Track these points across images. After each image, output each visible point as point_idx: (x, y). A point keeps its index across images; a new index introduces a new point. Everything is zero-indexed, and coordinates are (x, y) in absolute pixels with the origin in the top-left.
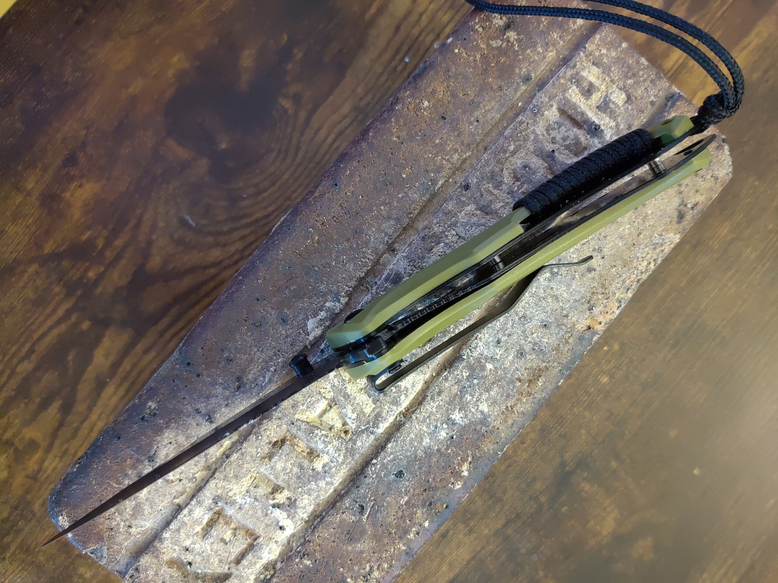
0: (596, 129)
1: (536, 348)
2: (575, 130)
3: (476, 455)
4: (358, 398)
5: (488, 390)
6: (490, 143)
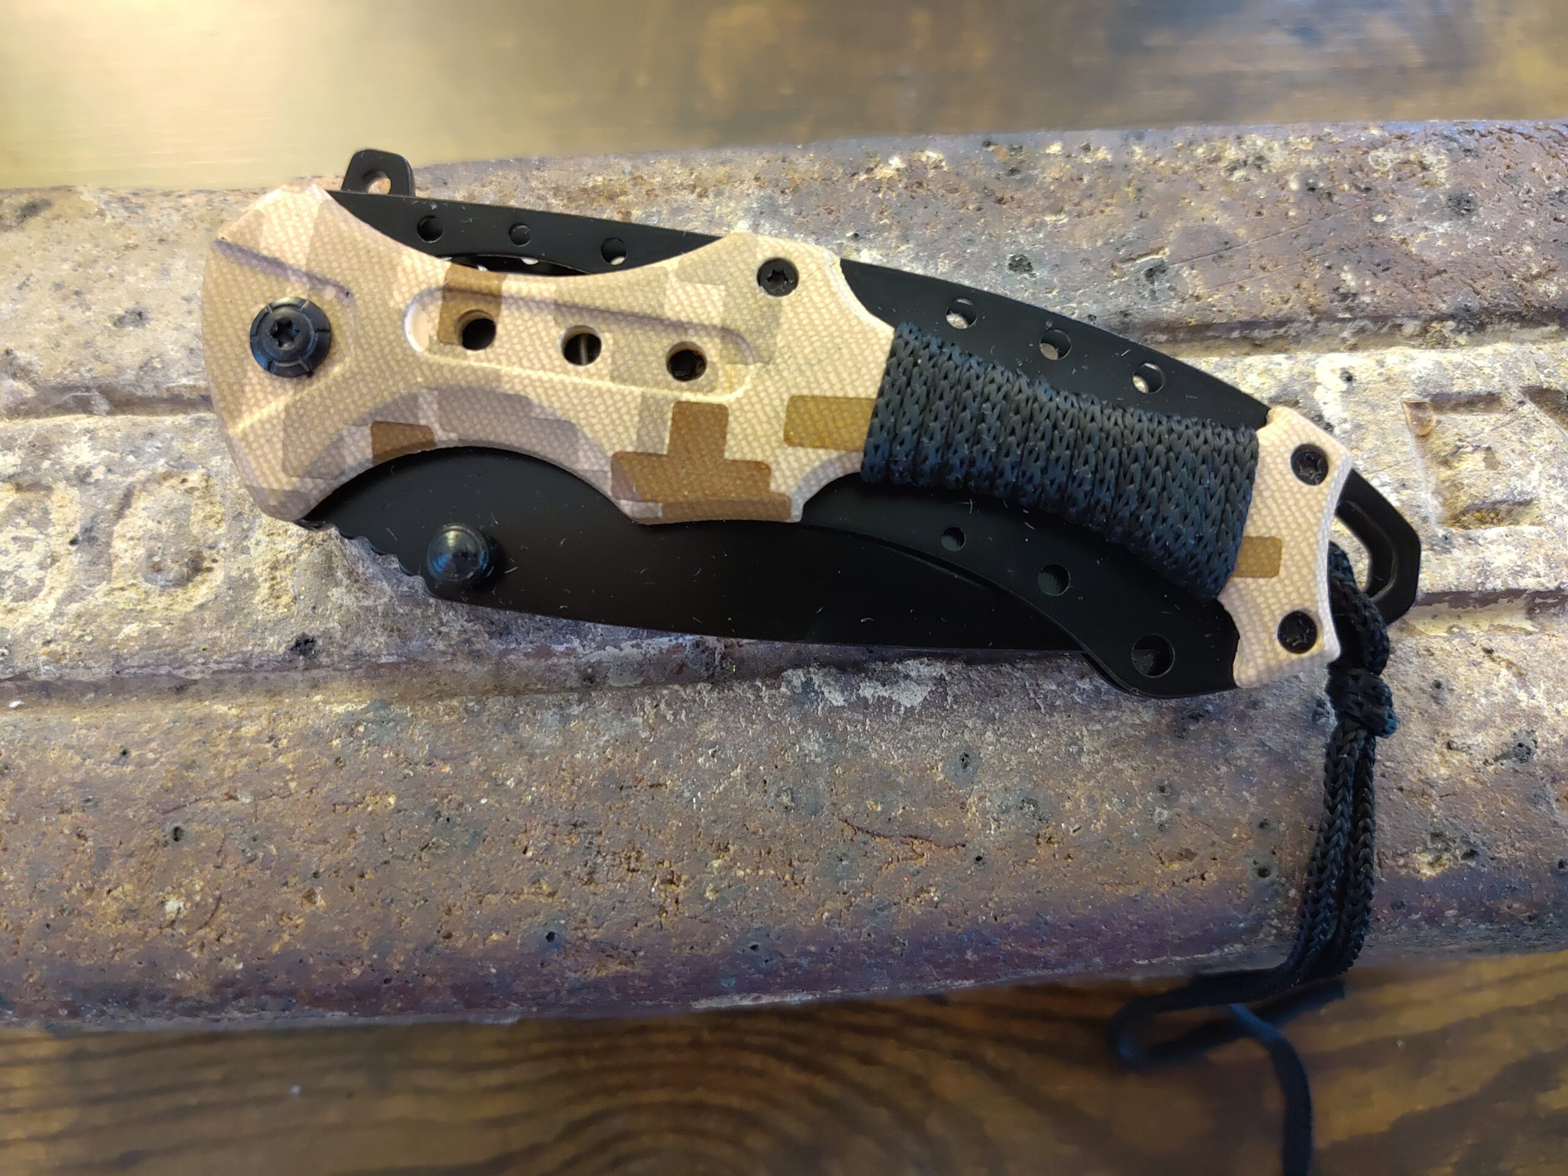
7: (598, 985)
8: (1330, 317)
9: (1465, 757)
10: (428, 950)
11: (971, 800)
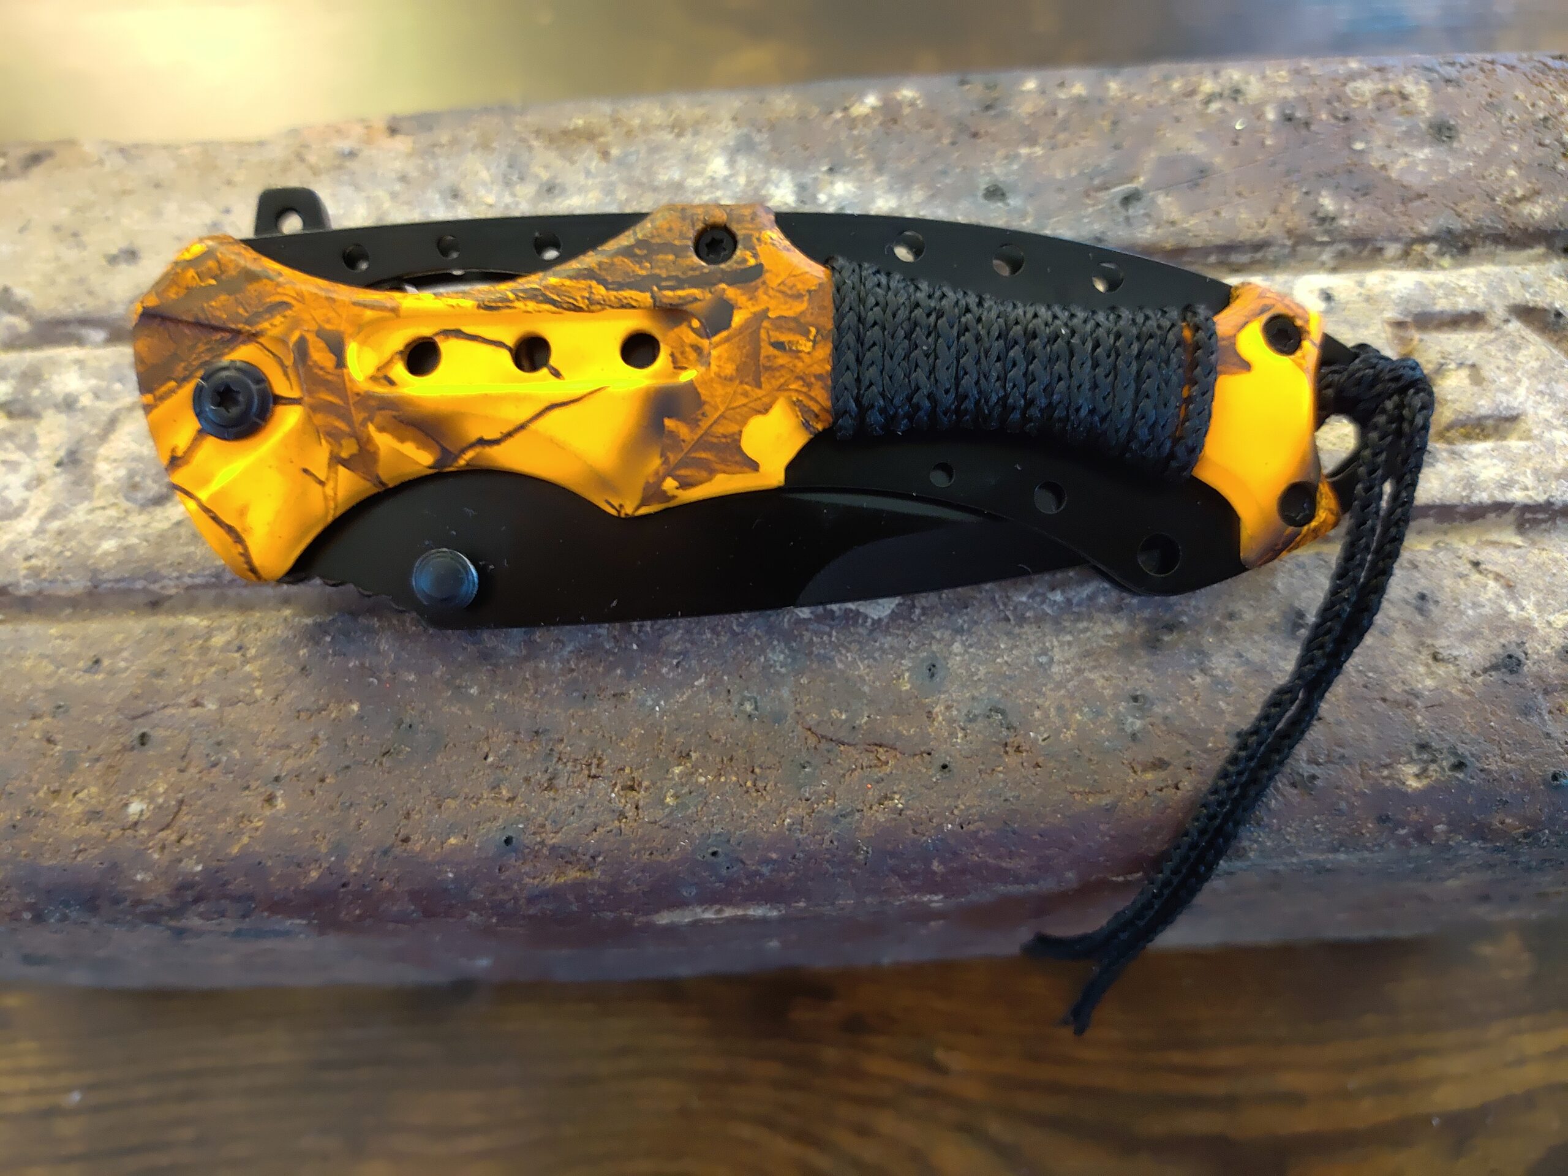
1: (514, 177)
3: (821, 112)
5: (678, 187)
7: (555, 894)
8: (1308, 240)
9: (1452, 668)
10: (385, 853)
11: (937, 709)
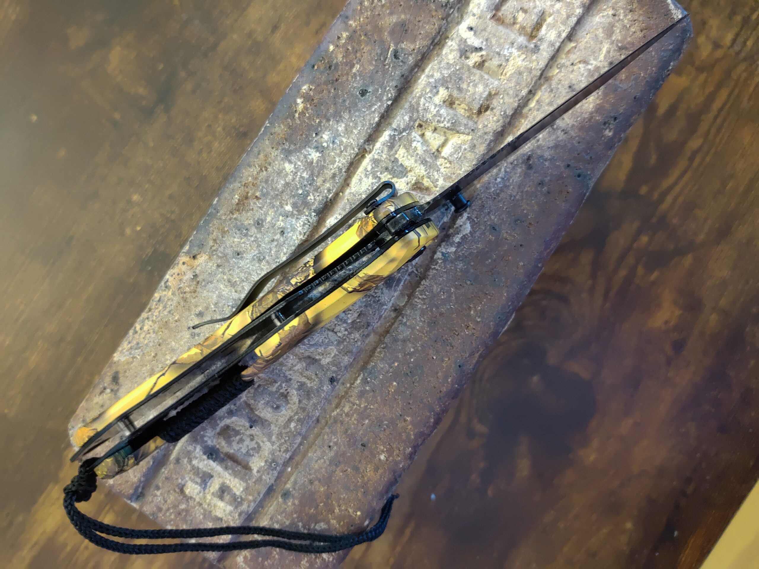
0: (211, 454)
1: (245, 231)
2: (232, 451)
3: (291, 120)
4: (413, 161)
5: (287, 184)
6: (314, 428)
8: (448, 15)
11: (505, 235)
